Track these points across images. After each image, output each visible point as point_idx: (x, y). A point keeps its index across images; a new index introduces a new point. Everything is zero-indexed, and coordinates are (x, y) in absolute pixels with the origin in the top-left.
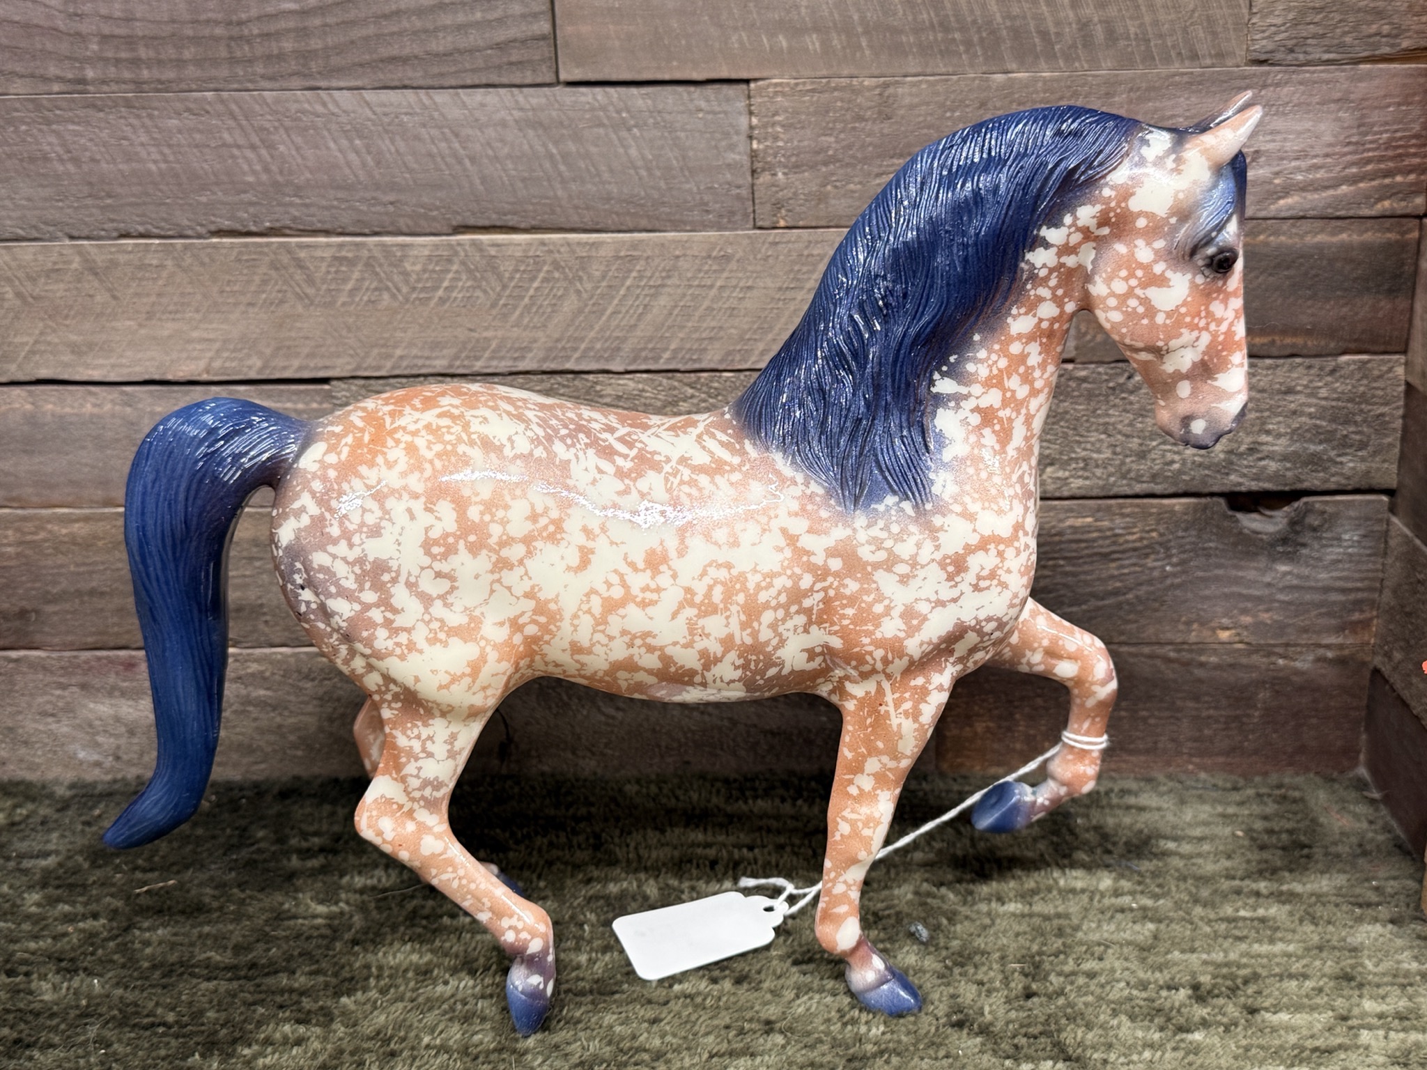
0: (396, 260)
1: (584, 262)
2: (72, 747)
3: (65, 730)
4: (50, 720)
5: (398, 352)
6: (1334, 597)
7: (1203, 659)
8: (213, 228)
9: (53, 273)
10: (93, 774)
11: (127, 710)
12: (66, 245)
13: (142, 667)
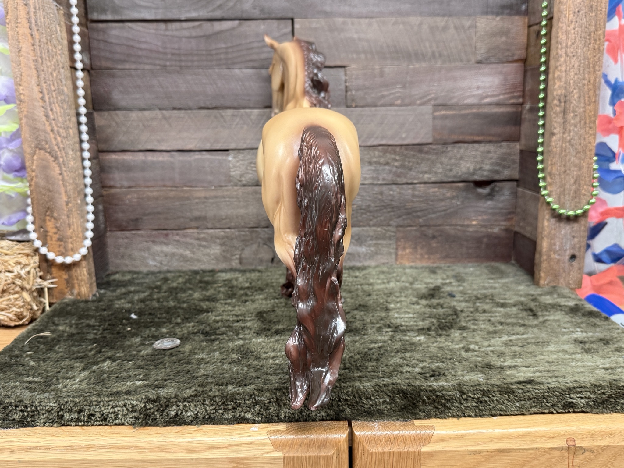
2: (148, 261)
3: (147, 255)
4: (142, 252)
6: (504, 211)
7: (468, 229)
8: (199, 107)
9: (153, 119)
10: (153, 269)
11: (165, 249)
12: (158, 112)
13: (170, 236)
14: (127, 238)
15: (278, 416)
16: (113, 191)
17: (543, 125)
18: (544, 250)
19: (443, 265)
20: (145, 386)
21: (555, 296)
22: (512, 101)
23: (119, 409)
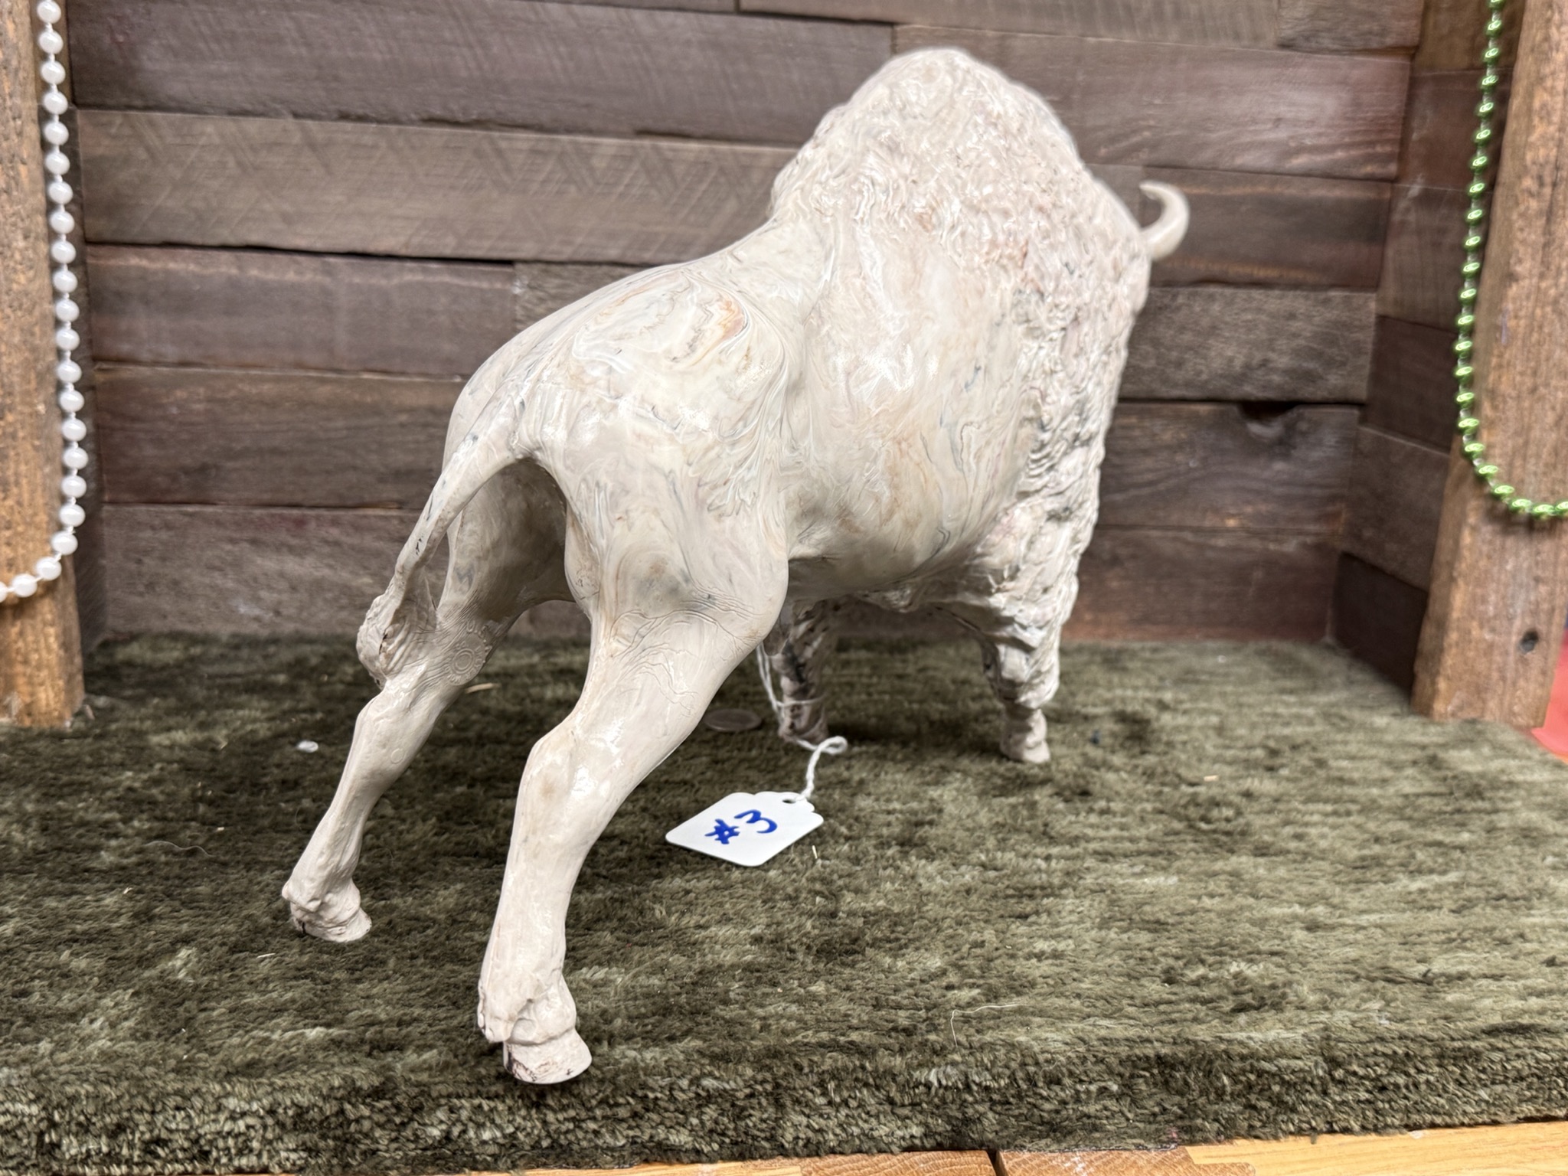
0: (585, 156)
1: (746, 169)
2: (233, 603)
3: (230, 584)
4: (216, 574)
5: (579, 240)
6: (1316, 492)
7: (1213, 542)
8: (425, 116)
9: (275, 146)
10: (252, 628)
11: (293, 566)
12: (290, 122)
13: (312, 525)
14: (168, 526)
15: (771, 1139)
16: (127, 372)
17: (1481, 250)
18: (1455, 615)
19: (1136, 645)
20: (337, 1043)
21: (1486, 750)
22: (1369, 169)
23: (250, 1121)
